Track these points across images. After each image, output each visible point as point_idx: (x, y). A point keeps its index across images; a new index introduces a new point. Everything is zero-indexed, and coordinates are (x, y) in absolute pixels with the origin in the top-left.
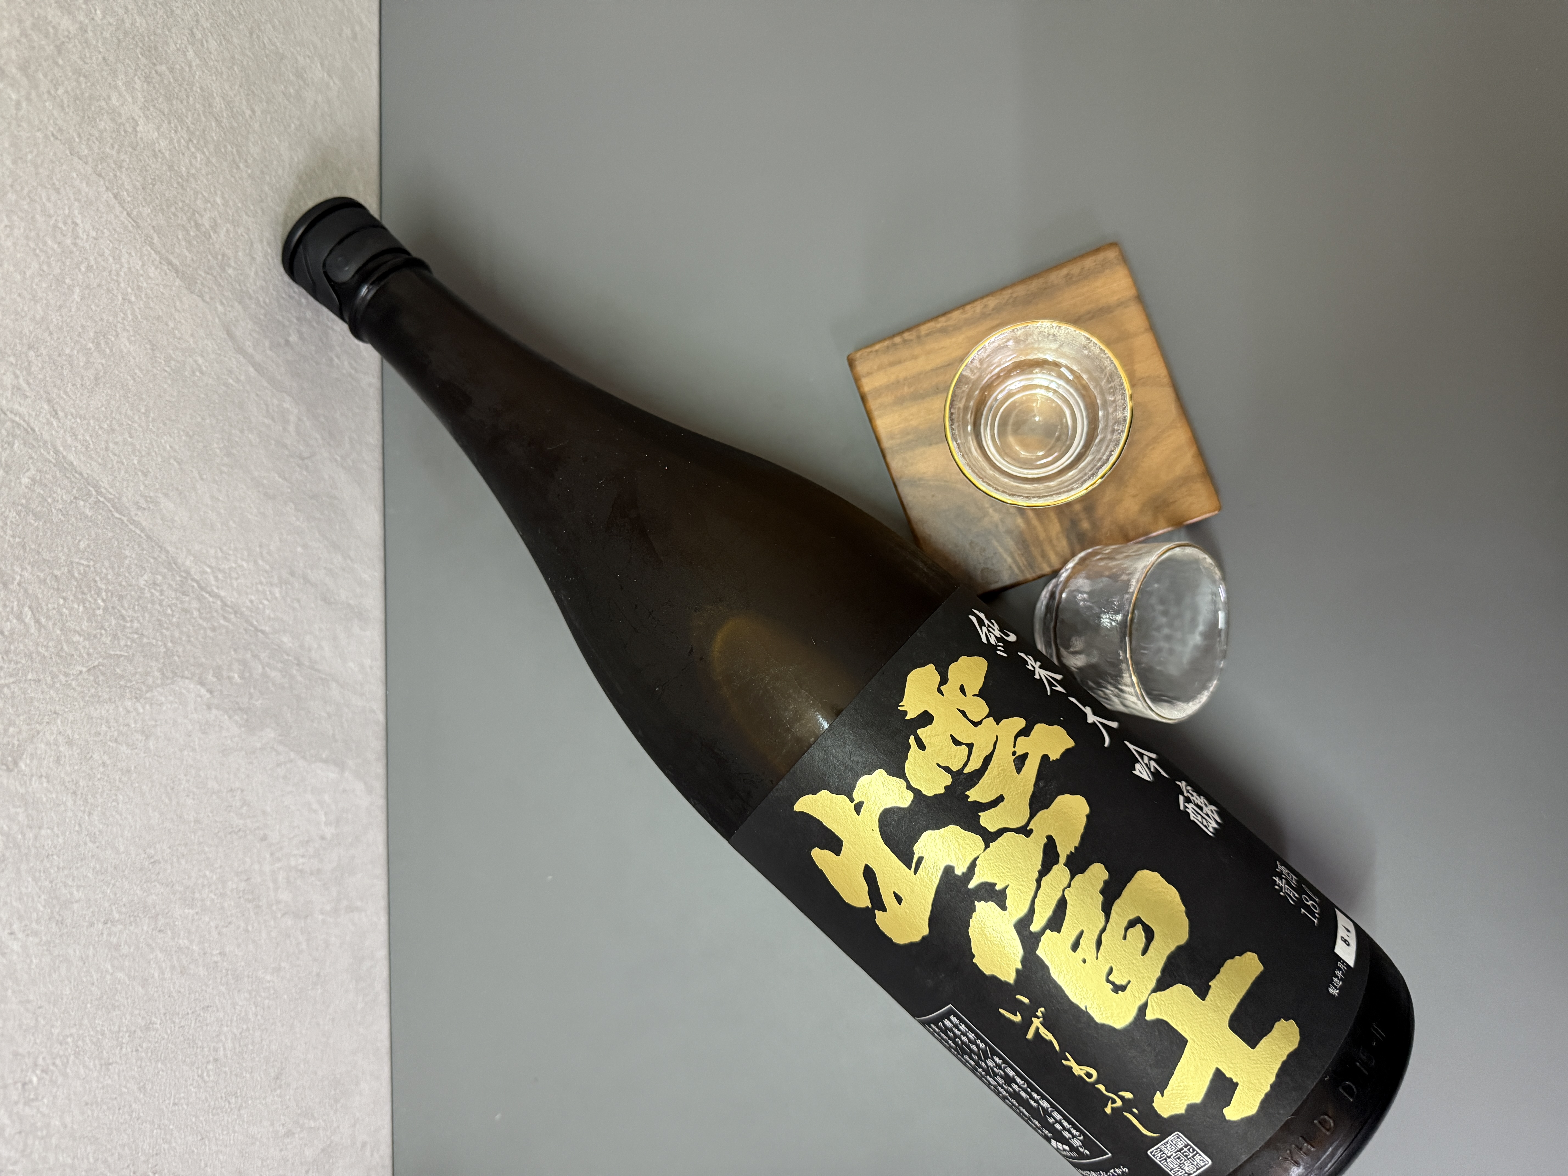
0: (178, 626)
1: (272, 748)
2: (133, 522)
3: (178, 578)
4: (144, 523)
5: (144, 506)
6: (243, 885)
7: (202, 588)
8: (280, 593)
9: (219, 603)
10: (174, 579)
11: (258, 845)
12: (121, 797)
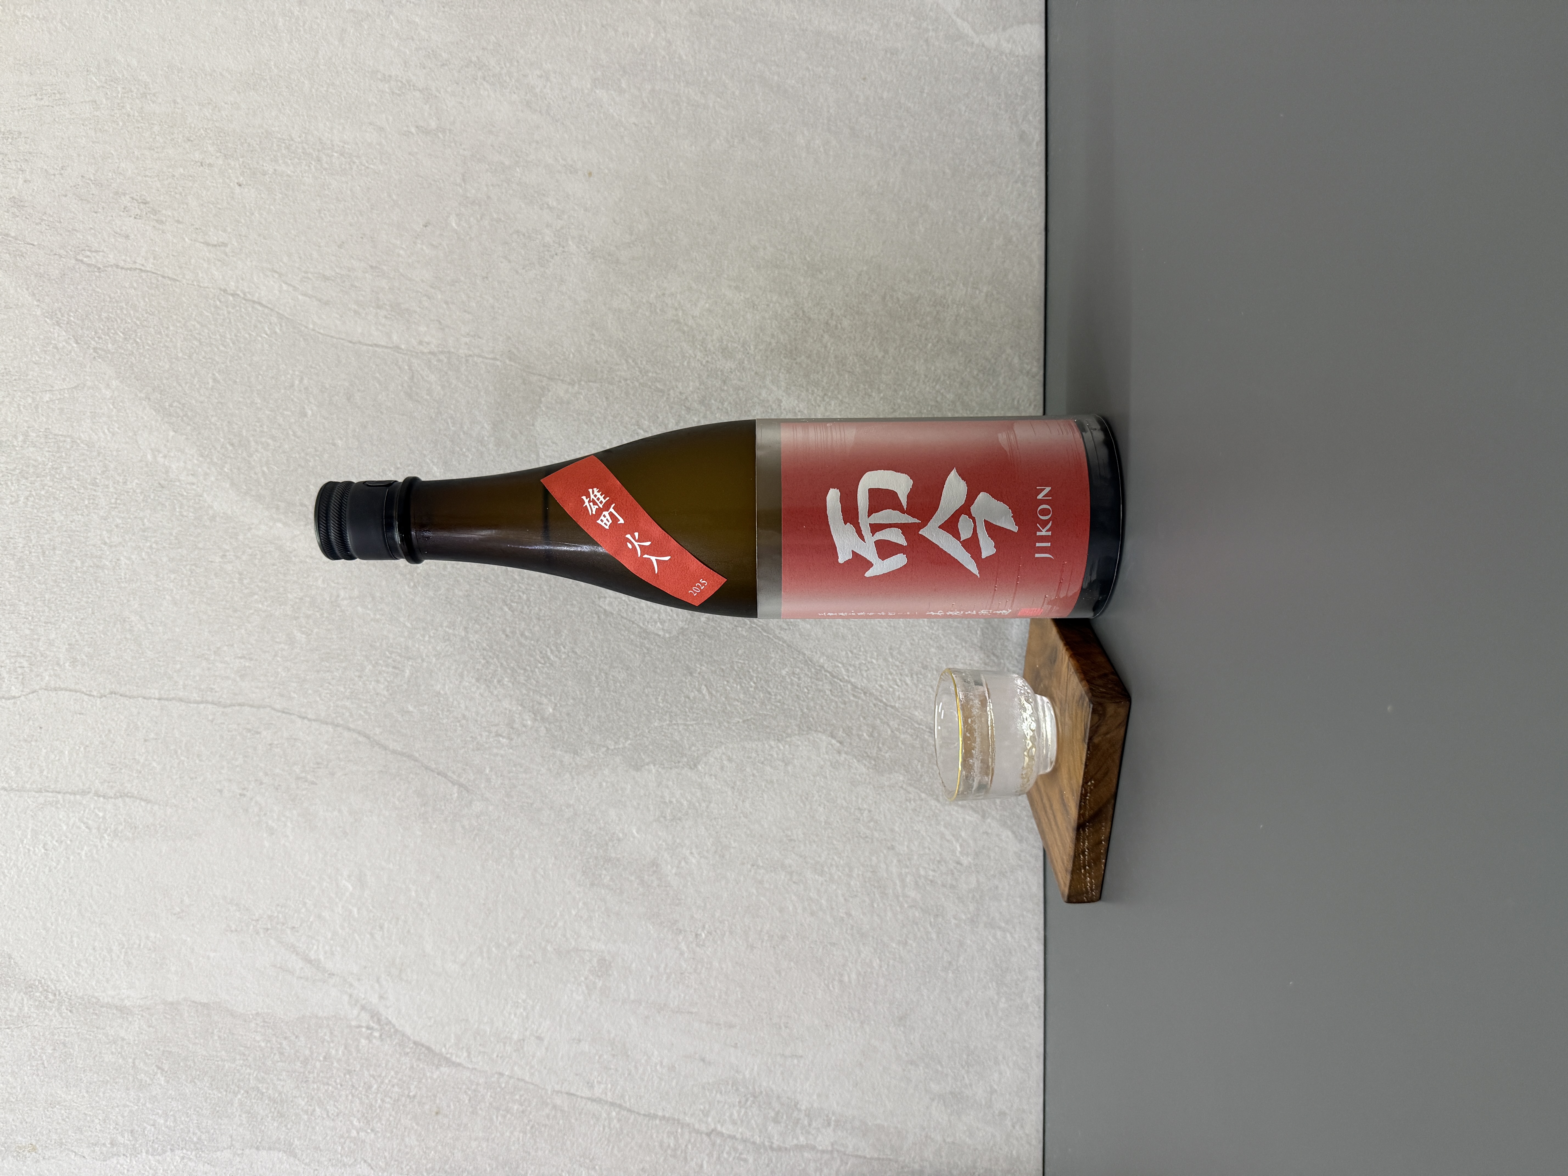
0: (813, 699)
1: (902, 787)
2: (778, 638)
3: (813, 670)
4: (785, 638)
5: (786, 627)
6: (869, 874)
7: (833, 676)
8: (912, 680)
9: (849, 686)
10: (809, 670)
11: (885, 852)
12: (765, 796)
